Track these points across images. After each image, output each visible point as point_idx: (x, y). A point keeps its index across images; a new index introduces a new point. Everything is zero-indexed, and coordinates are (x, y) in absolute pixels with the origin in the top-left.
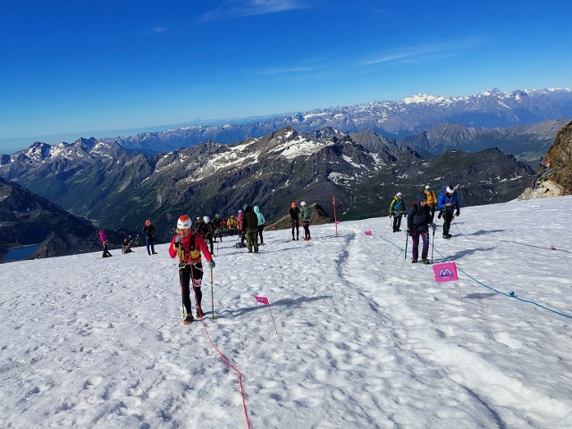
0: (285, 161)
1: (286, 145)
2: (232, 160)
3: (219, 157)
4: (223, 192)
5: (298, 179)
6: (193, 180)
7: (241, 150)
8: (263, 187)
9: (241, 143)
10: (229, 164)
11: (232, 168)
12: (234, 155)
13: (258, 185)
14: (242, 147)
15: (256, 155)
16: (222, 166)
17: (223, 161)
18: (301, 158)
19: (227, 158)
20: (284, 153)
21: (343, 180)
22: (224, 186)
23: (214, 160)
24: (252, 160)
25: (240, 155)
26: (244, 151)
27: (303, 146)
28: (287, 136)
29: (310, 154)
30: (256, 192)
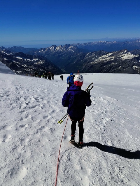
0: (122, 60)
1: (123, 55)
2: (106, 58)
4: (101, 68)
5: (123, 66)
6: (93, 63)
8: (112, 68)
10: (105, 59)
11: (105, 61)
12: (107, 56)
13: (112, 66)
14: (110, 54)
15: (113, 57)
16: (103, 59)
17: (104, 58)
18: (126, 60)
19: (105, 57)
20: (122, 58)
21: (137, 68)
22: (102, 66)
23: (101, 57)
24: (112, 59)
25: (109, 57)
26: (111, 55)
27: (129, 56)
28: (125, 52)
29: (129, 59)
30: (110, 69)
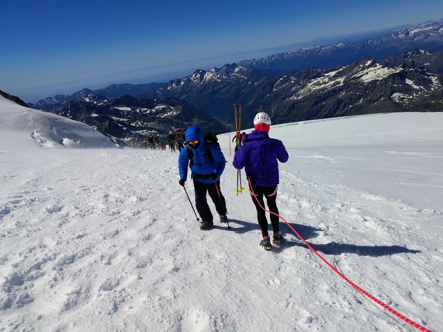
0: (362, 84)
1: (365, 71)
2: (325, 83)
3: (316, 81)
4: (315, 107)
5: (369, 98)
6: (295, 98)
7: (332, 75)
8: (343, 104)
9: (333, 70)
10: (323, 86)
11: (323, 90)
12: (327, 80)
13: (340, 102)
14: (332, 74)
15: (341, 80)
16: (317, 87)
17: (318, 84)
18: (374, 82)
19: (321, 82)
20: (363, 78)
21: (404, 98)
22: (316, 103)
23: (312, 83)
24: (339, 83)
25: (331, 79)
26: (334, 76)
27: (378, 72)
28: (367, 65)
29: (381, 79)
30: (338, 108)
